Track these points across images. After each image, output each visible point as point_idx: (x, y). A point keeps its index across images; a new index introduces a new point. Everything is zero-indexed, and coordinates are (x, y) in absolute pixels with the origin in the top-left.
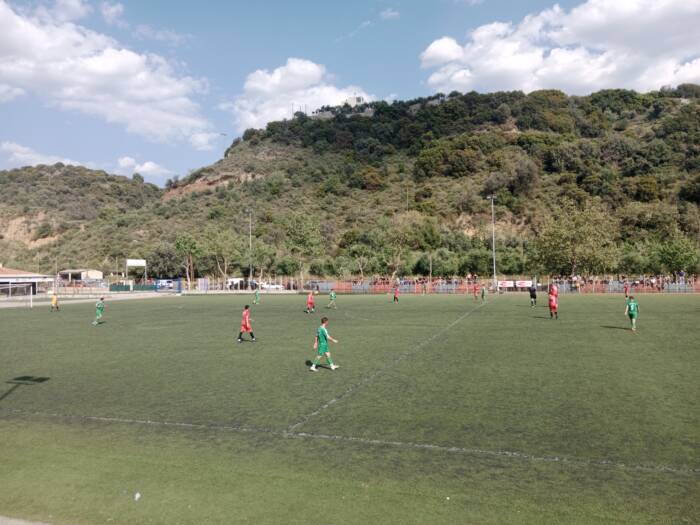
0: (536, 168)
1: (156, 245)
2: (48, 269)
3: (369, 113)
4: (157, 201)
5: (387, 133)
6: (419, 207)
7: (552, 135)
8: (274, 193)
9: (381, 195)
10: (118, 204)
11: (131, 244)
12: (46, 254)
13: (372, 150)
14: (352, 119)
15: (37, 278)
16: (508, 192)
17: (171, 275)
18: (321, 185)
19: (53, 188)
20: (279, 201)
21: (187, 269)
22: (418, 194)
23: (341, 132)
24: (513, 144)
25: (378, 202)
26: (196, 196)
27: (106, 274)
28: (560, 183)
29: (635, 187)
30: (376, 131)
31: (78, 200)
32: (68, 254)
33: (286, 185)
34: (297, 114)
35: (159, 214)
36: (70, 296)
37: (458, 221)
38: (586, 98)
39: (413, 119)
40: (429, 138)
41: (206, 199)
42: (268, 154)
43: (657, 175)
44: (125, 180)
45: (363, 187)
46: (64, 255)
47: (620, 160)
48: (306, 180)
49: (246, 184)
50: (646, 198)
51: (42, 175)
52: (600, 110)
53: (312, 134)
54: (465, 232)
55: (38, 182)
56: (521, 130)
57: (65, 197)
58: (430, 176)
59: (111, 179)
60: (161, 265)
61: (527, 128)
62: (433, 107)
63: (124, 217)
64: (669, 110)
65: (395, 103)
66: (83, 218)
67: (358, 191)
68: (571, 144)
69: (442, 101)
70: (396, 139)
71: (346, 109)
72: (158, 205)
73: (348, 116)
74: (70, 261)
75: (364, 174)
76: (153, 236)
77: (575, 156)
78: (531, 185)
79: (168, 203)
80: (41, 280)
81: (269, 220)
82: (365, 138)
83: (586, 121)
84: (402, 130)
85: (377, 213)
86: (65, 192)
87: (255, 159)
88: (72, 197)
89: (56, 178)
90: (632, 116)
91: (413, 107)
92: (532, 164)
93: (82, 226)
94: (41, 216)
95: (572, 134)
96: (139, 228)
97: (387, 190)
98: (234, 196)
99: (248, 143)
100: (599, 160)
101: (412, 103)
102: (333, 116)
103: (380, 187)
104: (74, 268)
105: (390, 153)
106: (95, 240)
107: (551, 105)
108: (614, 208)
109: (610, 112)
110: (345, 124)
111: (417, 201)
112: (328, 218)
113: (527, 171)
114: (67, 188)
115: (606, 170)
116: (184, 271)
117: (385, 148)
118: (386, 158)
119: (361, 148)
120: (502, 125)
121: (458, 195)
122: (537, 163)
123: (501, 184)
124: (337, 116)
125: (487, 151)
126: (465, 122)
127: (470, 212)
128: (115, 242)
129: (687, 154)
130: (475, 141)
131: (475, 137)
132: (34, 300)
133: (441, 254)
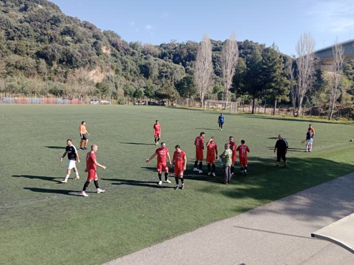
29: (14, 46)
43: (25, 42)
47: (6, 30)
50: (20, 53)
64: (32, 9)
90: (12, 7)
108: (3, 56)
129: (40, 34)
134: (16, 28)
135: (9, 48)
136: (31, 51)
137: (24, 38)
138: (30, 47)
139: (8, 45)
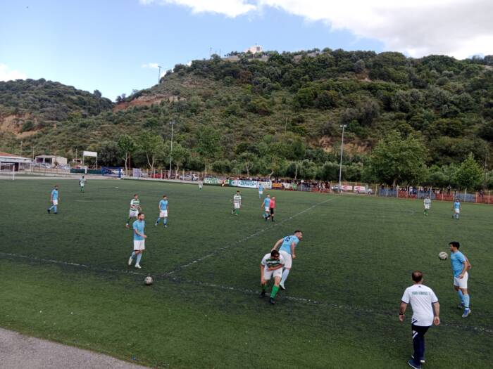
0: (379, 108)
1: (106, 142)
2: (29, 154)
3: (265, 59)
4: (110, 111)
5: (277, 75)
6: (294, 129)
7: (392, 84)
8: (192, 111)
9: (267, 119)
10: (82, 111)
11: (89, 141)
12: (28, 143)
13: (264, 86)
14: (253, 63)
15: (20, 159)
16: (358, 124)
17: (115, 165)
18: (226, 109)
19: (37, 96)
20: (195, 118)
21: (126, 161)
22: (294, 120)
23: (243, 71)
24: (364, 88)
25: (265, 124)
26: (137, 110)
27: (69, 160)
28: (394, 119)
29: (447, 126)
30: (268, 73)
31: (54, 106)
32: (43, 144)
33: (201, 106)
34: (213, 56)
35: (110, 121)
36: (42, 174)
37: (320, 141)
38: (419, 60)
39: (296, 66)
40: (306, 80)
41: (144, 112)
42: (191, 83)
43: (462, 118)
44: (88, 94)
45: (256, 112)
46: (41, 145)
47: (438, 106)
48: (216, 104)
49: (173, 103)
50: (454, 134)
51: (29, 86)
52: (428, 70)
53: (223, 71)
54: (325, 149)
55: (27, 91)
56: (371, 79)
57: (45, 104)
58: (305, 108)
59: (79, 93)
60: (108, 157)
61: (376, 78)
62: (311, 58)
63: (86, 121)
64: (477, 74)
65: (284, 53)
66: (57, 119)
67: (252, 115)
68: (405, 92)
69: (318, 54)
70: (282, 80)
71: (248, 55)
72: (109, 114)
73: (250, 60)
74: (45, 149)
75: (258, 102)
76: (105, 135)
77: (407, 101)
78: (374, 119)
79: (117, 113)
80: (23, 161)
81: (187, 130)
82: (260, 77)
83: (418, 77)
84: (287, 73)
85: (264, 131)
86: (46, 100)
87: (181, 86)
88: (50, 104)
89: (39, 89)
90: (450, 76)
91: (296, 57)
92: (376, 104)
93: (55, 125)
94: (27, 116)
95: (407, 85)
96: (95, 130)
97: (272, 115)
98: (164, 112)
99: (177, 74)
100: (423, 105)
101: (296, 54)
102: (239, 59)
103: (268, 113)
104: (47, 154)
105: (277, 89)
106: (64, 136)
107: (394, 63)
108: (430, 140)
109: (435, 71)
110: (247, 66)
111: (293, 124)
112: (229, 132)
113: (372, 109)
114: (47, 96)
115: (428, 112)
116: (124, 162)
117: (274, 85)
118: (273, 93)
119: (257, 84)
120: (358, 75)
121: (322, 123)
122: (380, 104)
123: (353, 117)
124: (242, 60)
125: (346, 92)
126: (333, 71)
127: (330, 135)
128: (77, 138)
129: (485, 105)
130: (338, 85)
131: (338, 82)
132: (16, 175)
133: (305, 164)
134: (452, 102)
135: (439, 129)
136: (469, 131)
137: (461, 114)
138: (469, 124)
139: (438, 124)
